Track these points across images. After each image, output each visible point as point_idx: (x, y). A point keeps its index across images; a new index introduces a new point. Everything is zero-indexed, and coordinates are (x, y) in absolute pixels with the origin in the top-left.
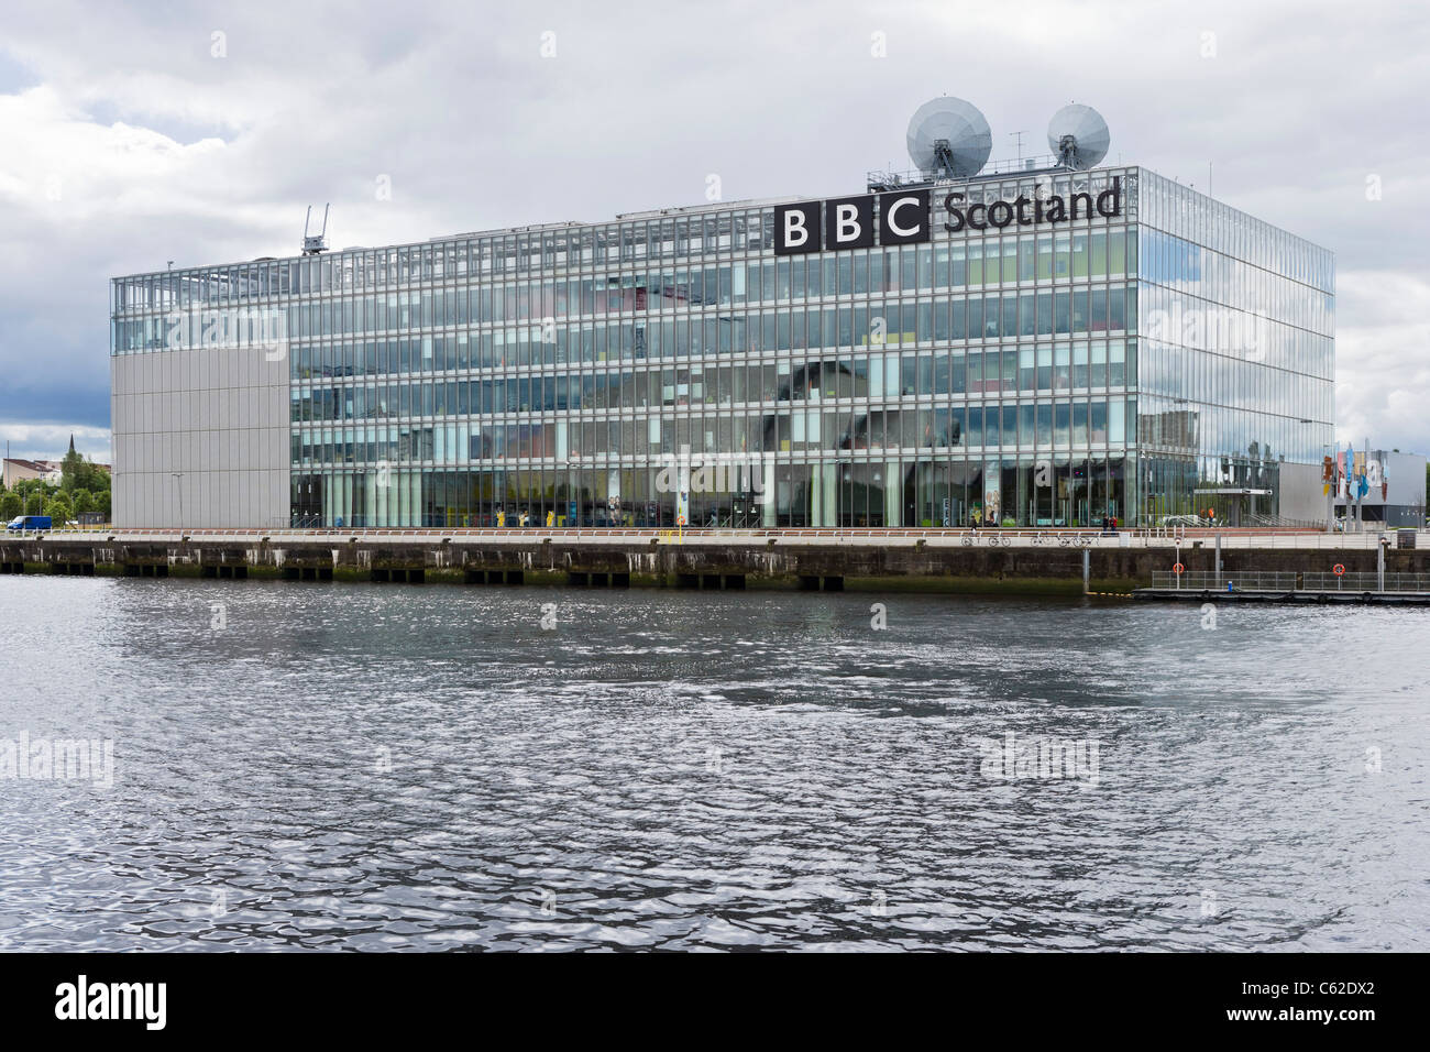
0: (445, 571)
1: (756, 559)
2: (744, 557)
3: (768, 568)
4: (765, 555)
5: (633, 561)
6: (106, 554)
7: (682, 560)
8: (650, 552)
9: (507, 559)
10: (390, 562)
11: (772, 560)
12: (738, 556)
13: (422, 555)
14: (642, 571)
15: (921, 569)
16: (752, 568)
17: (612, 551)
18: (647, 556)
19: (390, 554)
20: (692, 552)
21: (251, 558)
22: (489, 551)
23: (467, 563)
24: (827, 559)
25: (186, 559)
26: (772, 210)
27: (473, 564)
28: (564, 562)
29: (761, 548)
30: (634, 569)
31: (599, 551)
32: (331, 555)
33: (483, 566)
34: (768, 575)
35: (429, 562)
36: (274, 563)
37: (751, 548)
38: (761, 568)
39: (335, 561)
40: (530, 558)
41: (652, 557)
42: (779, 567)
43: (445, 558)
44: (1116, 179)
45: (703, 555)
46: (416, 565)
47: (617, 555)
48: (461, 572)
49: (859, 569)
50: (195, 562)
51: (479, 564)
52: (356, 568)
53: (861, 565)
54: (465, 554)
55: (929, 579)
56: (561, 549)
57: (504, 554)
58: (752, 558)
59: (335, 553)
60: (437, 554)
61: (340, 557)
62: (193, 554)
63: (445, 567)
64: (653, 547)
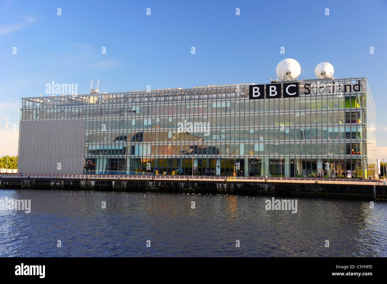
0: (153, 188)
1: (261, 186)
2: (257, 185)
3: (265, 189)
4: (264, 185)
5: (219, 186)
6: (27, 182)
7: (235, 186)
8: (224, 183)
9: (174, 185)
10: (133, 185)
11: (266, 186)
12: (255, 185)
13: (145, 183)
14: (222, 189)
15: (318, 190)
16: (260, 189)
17: (211, 183)
18: (224, 184)
19: (133, 183)
20: (239, 183)
21: (82, 184)
22: (169, 182)
23: (160, 186)
24: (285, 187)
25: (58, 184)
26: (249, 87)
27: (162, 186)
28: (195, 186)
29: (262, 183)
30: (219, 188)
31: (207, 183)
32: (112, 183)
33: (166, 187)
34: (265, 191)
35: (147, 185)
36: (91, 185)
37: (260, 183)
38: (263, 189)
39: (113, 185)
40: (183, 185)
41: (225, 185)
42: (269, 188)
43: (153, 184)
44: (359, 81)
45: (243, 185)
46: (142, 186)
47: (213, 184)
48: (159, 189)
49: (296, 190)
50: (61, 185)
51: (165, 186)
52: (121, 187)
53: (297, 188)
54: (160, 183)
55: (320, 193)
56: (194, 182)
57: (174, 183)
58: (259, 186)
59: (113, 182)
60: (150, 183)
61: (115, 183)
62: (60, 182)
63: (153, 187)
64: (225, 182)
